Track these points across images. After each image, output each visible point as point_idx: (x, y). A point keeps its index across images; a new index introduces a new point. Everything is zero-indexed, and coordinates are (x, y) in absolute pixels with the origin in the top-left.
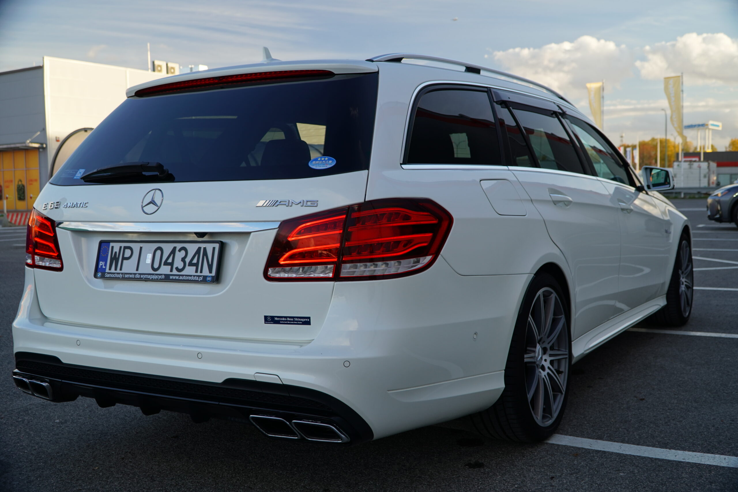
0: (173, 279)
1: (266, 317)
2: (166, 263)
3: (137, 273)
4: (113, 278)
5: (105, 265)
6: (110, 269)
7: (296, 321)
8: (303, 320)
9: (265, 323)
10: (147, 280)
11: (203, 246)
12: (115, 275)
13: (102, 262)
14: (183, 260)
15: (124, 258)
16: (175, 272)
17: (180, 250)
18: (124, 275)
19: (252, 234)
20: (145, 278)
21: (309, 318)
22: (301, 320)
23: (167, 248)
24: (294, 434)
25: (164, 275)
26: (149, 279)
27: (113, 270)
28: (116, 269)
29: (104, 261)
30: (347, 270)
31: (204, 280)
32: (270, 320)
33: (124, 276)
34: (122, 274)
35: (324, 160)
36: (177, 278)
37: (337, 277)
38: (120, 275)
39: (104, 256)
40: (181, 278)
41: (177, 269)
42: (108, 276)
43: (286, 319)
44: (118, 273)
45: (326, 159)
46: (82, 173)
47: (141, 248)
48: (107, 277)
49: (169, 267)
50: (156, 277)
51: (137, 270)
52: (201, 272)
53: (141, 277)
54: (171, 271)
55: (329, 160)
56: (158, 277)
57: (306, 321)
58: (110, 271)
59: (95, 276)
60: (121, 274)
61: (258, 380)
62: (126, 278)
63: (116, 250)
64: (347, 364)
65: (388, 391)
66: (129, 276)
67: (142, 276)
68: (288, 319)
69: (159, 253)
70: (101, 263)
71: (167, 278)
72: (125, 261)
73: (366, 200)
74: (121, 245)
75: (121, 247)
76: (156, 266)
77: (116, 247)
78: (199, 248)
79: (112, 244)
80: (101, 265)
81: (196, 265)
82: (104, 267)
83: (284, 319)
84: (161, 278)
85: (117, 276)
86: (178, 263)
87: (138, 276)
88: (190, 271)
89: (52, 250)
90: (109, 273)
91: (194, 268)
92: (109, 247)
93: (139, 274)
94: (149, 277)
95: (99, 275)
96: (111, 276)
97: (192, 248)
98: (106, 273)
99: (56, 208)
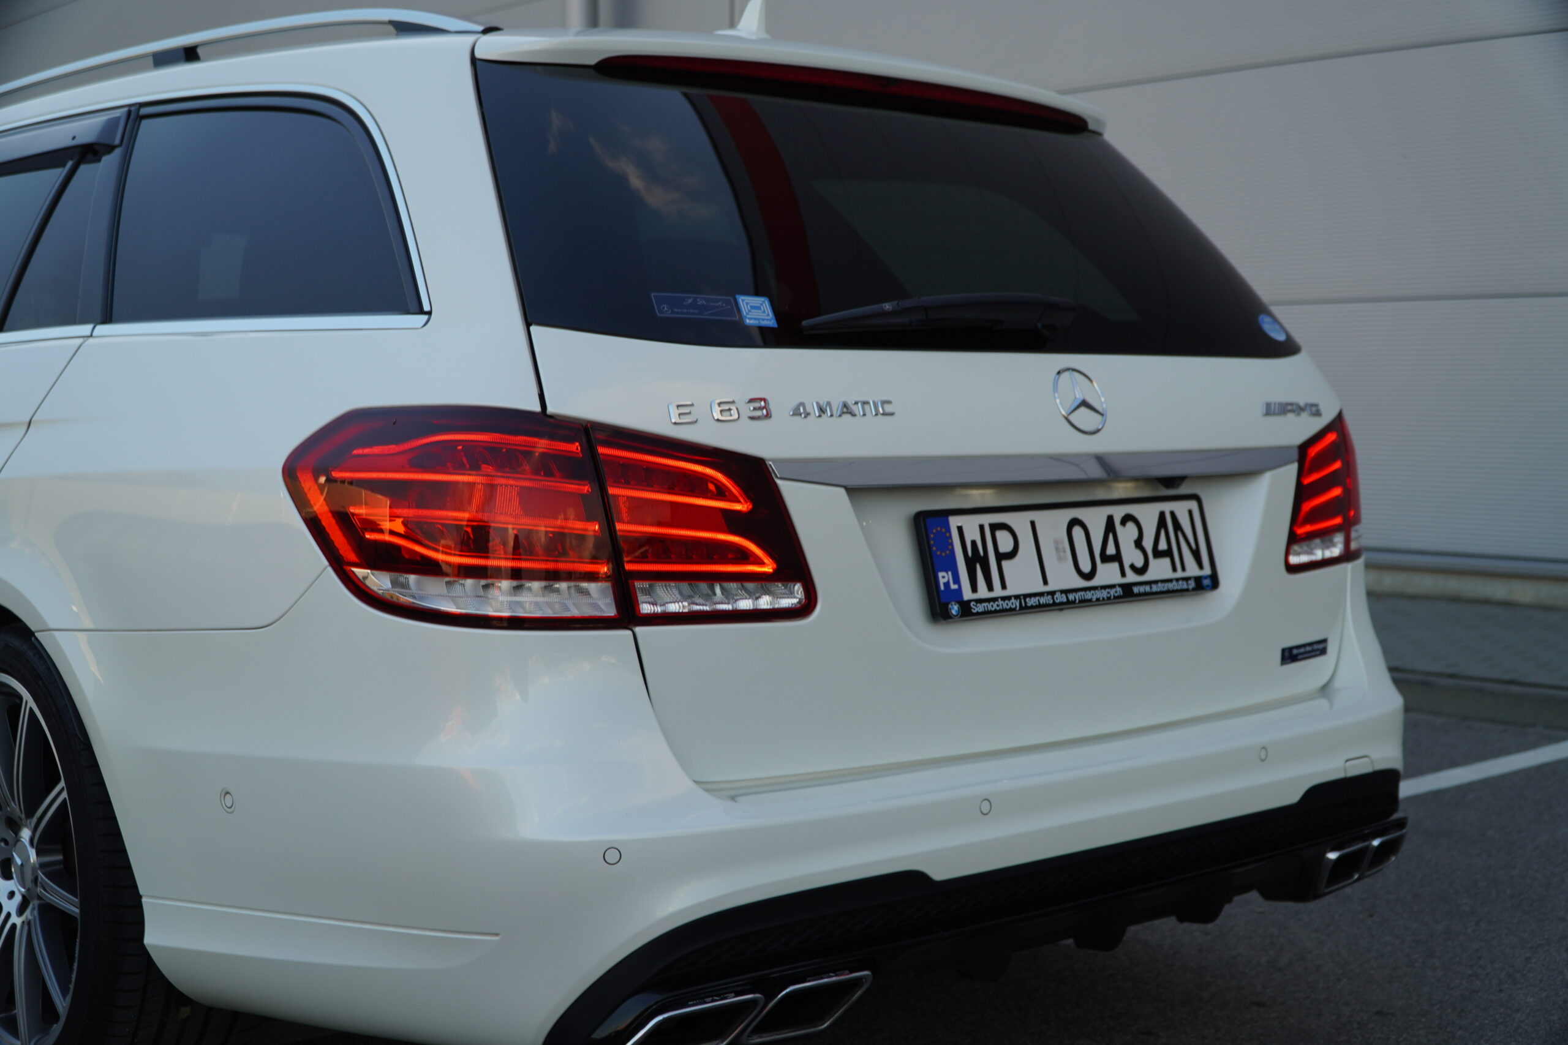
0: (1140, 594)
1: (1282, 652)
2: (1106, 559)
3: (1058, 591)
4: (996, 611)
5: (957, 580)
6: (974, 589)
8: (1318, 647)
11: (1167, 507)
12: (996, 603)
13: (945, 574)
14: (1139, 544)
15: (1001, 557)
16: (1131, 576)
17: (1123, 522)
18: (1023, 601)
20: (1081, 601)
21: (1324, 641)
22: (1315, 647)
23: (1095, 520)
26: (1090, 600)
27: (983, 592)
28: (990, 588)
29: (949, 570)
31: (1200, 587)
32: (1290, 656)
33: (1025, 603)
34: (1017, 597)
36: (1148, 589)
37: (1347, 554)
38: (1013, 600)
39: (948, 552)
40: (1154, 588)
41: (1132, 567)
42: (980, 608)
43: (1304, 650)
44: (994, 600)
47: (1033, 524)
48: (978, 614)
49: (1116, 566)
50: (1104, 594)
51: (1045, 582)
52: (1184, 569)
53: (1070, 599)
54: (1123, 574)
56: (1108, 593)
57: (1322, 648)
58: (975, 596)
59: (942, 615)
60: (1013, 598)
61: (1350, 774)
62: (1032, 607)
63: (972, 534)
66: (1039, 600)
67: (1071, 597)
68: (1307, 649)
69: (1078, 532)
70: (944, 577)
71: (1127, 593)
72: (1005, 564)
74: (981, 522)
75: (982, 527)
76: (1086, 567)
77: (971, 526)
78: (1162, 515)
79: (954, 522)
80: (945, 580)
81: (1168, 553)
82: (954, 587)
83: (1302, 650)
84: (1116, 595)
85: (1005, 605)
86: (1132, 556)
87: (1060, 598)
88: (1160, 569)
89: (745, 557)
90: (979, 601)
91: (1166, 561)
92: (948, 530)
93: (1063, 592)
94: (1089, 595)
95: (955, 609)
96: (990, 608)
97: (1148, 515)
98: (969, 601)
99: (752, 418)
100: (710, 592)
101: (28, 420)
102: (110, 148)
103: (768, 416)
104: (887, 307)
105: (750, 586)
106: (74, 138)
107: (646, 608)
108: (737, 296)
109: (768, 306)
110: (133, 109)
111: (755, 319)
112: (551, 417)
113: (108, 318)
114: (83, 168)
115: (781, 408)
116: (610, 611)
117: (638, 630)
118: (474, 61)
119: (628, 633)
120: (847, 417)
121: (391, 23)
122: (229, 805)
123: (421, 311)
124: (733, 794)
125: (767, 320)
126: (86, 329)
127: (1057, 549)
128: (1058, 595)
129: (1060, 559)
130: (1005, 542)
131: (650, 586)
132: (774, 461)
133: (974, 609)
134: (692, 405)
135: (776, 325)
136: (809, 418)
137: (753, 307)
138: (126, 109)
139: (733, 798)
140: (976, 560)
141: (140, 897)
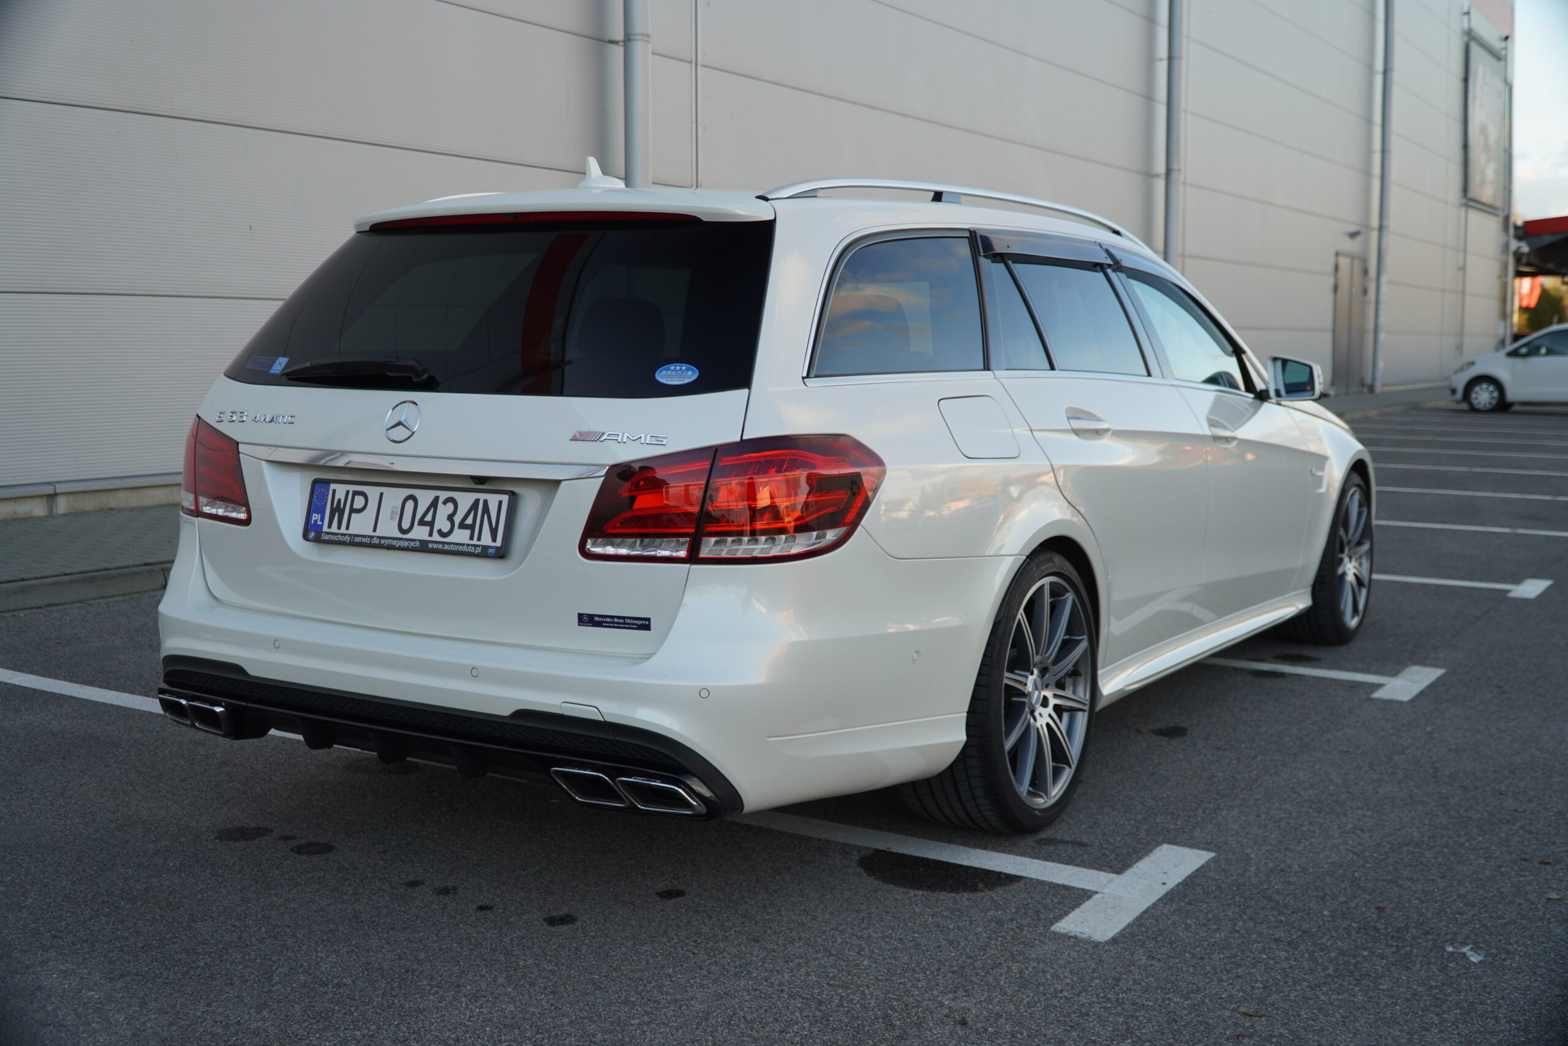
0: (433, 549)
1: (580, 616)
2: (422, 522)
3: (375, 536)
4: (335, 541)
5: (322, 520)
6: (330, 526)
7: (628, 624)
8: (639, 622)
9: (579, 625)
10: (390, 548)
11: (482, 497)
12: (337, 536)
13: (316, 515)
14: (450, 518)
15: (353, 510)
16: (436, 537)
17: (445, 503)
19: (563, 483)
20: (388, 545)
21: (649, 620)
22: (636, 622)
23: (425, 498)
24: (619, 799)
25: (419, 541)
26: (394, 546)
27: (334, 528)
28: (339, 527)
29: (319, 514)
30: (709, 547)
31: (484, 553)
32: (588, 620)
33: (353, 539)
34: (350, 535)
35: (681, 369)
36: (440, 546)
37: (693, 558)
38: (347, 537)
39: (319, 504)
40: (446, 547)
41: (440, 532)
42: (327, 537)
43: (612, 620)
44: (342, 535)
45: (684, 368)
46: (283, 365)
47: (382, 494)
48: (324, 540)
49: (428, 529)
50: (406, 544)
51: (375, 530)
52: (479, 539)
53: (380, 543)
54: (431, 534)
55: (687, 370)
56: (409, 544)
57: (644, 625)
58: (329, 530)
59: (305, 537)
60: (348, 535)
61: (566, 713)
62: (357, 543)
63: (340, 495)
64: (704, 693)
65: (769, 737)
66: (361, 540)
67: (382, 541)
68: (616, 620)
69: (410, 504)
70: (315, 517)
71: (423, 547)
72: (353, 515)
73: (745, 438)
74: (348, 489)
75: (348, 492)
76: (406, 525)
77: (341, 491)
78: (477, 501)
79: (333, 486)
80: (316, 519)
81: (471, 527)
82: (319, 523)
83: (608, 620)
84: (414, 546)
85: (341, 538)
86: (442, 523)
87: (375, 541)
88: (460, 536)
91: (468, 532)
92: (328, 491)
93: (380, 538)
94: (394, 542)
95: (312, 535)
97: (465, 500)
117: (200, 519)
125: (280, 370)
128: (375, 539)
129: (392, 518)
130: (358, 503)
133: (322, 537)
140: (337, 510)
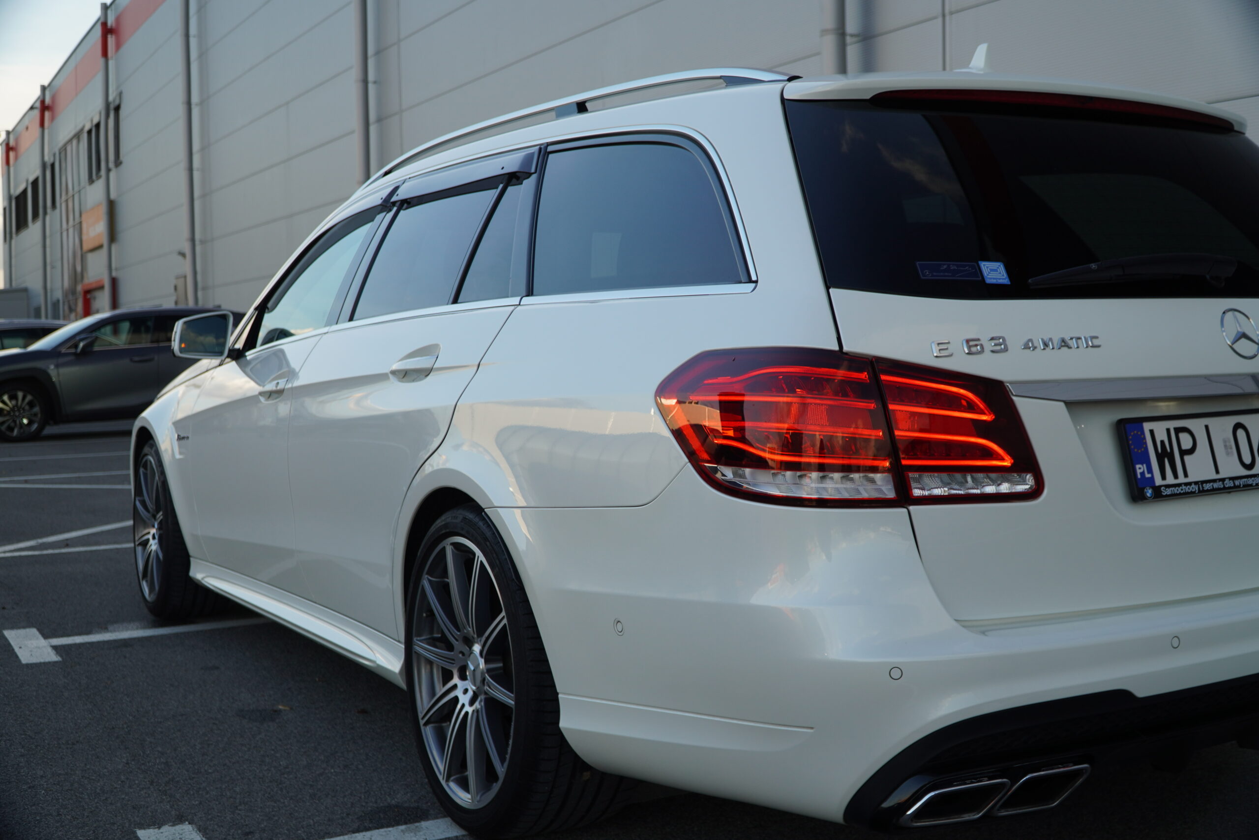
3: (1227, 478)
4: (1180, 494)
5: (1150, 470)
6: (1164, 477)
12: (1181, 488)
13: (1140, 466)
15: (1183, 453)
18: (1200, 486)
20: (1245, 486)
26: (1251, 485)
27: (1170, 479)
28: (1176, 476)
29: (1144, 463)
33: (1203, 487)
34: (1196, 483)
38: (1193, 486)
39: (1140, 451)
42: (1169, 491)
44: (1179, 485)
47: (1207, 427)
48: (1167, 496)
51: (1217, 472)
53: (1236, 484)
58: (1164, 483)
59: (1139, 496)
60: (1193, 484)
62: (1208, 491)
63: (1161, 436)
66: (1212, 485)
67: (1237, 482)
69: (1241, 433)
70: (1140, 468)
72: (1186, 458)
74: (1167, 427)
75: (1168, 430)
76: (1247, 459)
77: (1160, 430)
79: (1147, 426)
80: (1141, 471)
82: (1148, 475)
85: (1187, 489)
87: (1229, 484)
89: (988, 454)
90: (1168, 486)
92: (1143, 433)
93: (1231, 479)
94: (1249, 481)
95: (1149, 492)
96: (1176, 492)
98: (1160, 486)
99: (993, 351)
100: (963, 480)
101: (477, 363)
102: (529, 175)
103: (1006, 350)
104: (1094, 266)
105: (993, 475)
106: (503, 168)
107: (917, 492)
108: (980, 262)
109: (1003, 269)
110: (542, 147)
111: (994, 279)
112: (846, 354)
113: (530, 292)
114: (510, 189)
115: (1015, 343)
116: (891, 494)
117: (911, 508)
118: (783, 100)
119: (905, 510)
120: (1065, 349)
121: (721, 77)
122: (620, 631)
123: (750, 281)
124: (983, 629)
125: (1003, 279)
126: (515, 300)
127: (1225, 446)
128: (1227, 481)
129: (1228, 454)
130: (1186, 441)
131: (920, 476)
132: (1011, 383)
133: (1164, 493)
134: (949, 343)
135: (1009, 283)
136: (1036, 350)
137: (992, 270)
138: (538, 147)
139: (983, 633)
140: (1164, 455)
141: (557, 694)
